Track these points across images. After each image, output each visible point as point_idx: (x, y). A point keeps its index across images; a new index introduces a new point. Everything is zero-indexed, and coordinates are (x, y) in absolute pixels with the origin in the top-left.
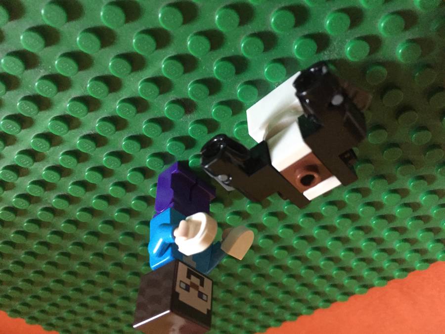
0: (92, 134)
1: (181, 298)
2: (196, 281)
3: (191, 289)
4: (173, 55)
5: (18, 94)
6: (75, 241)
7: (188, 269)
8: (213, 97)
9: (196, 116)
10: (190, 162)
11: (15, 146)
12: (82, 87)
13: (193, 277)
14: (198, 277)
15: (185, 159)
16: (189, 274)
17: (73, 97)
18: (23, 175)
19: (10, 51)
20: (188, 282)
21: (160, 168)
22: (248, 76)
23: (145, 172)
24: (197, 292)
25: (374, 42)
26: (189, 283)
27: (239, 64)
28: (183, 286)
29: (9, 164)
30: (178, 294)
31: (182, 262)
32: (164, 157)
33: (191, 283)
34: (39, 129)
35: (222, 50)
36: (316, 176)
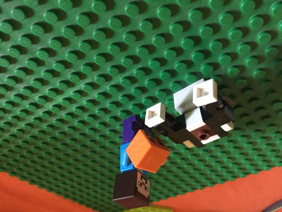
0: (92, 100)
1: (139, 190)
2: (144, 181)
3: (142, 185)
4: (140, 67)
5: (58, 80)
6: (73, 149)
7: (141, 175)
8: (157, 87)
9: (147, 95)
10: (141, 116)
11: (51, 102)
12: (92, 78)
13: (143, 179)
14: (145, 179)
15: (139, 114)
16: (142, 177)
17: (86, 82)
18: (52, 116)
19: (58, 60)
20: (141, 181)
21: (124, 117)
22: (177, 79)
23: (116, 118)
24: (144, 187)
25: (242, 68)
26: (141, 183)
27: (173, 73)
28: (139, 184)
29: (46, 110)
30: (137, 188)
31: (139, 172)
32: (127, 112)
33: (142, 182)
34: (66, 95)
35: (165, 66)
36: (208, 135)
